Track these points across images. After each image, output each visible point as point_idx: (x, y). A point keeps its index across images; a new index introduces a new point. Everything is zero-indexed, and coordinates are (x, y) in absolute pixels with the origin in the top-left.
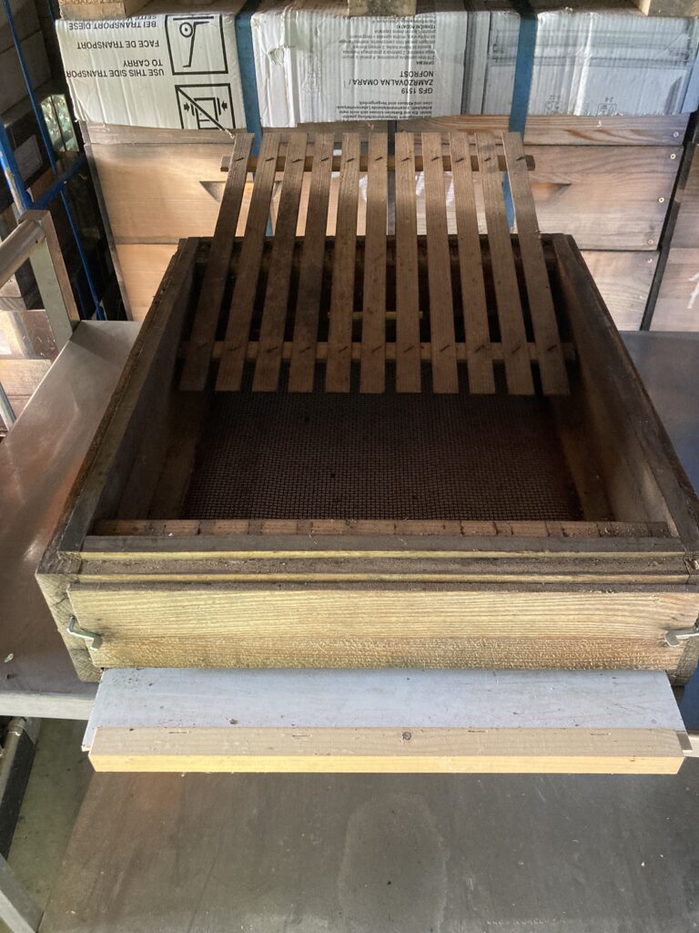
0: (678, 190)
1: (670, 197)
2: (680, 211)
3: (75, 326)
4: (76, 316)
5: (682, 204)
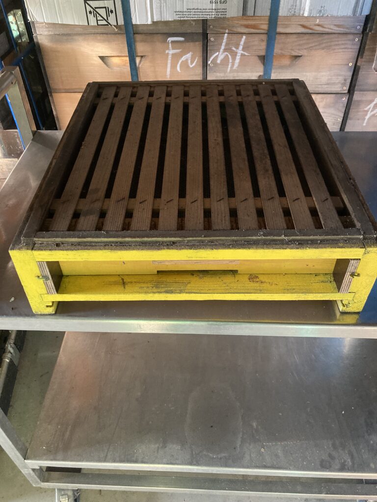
0: (359, 59)
1: (355, 62)
3: (34, 133)
4: (35, 128)
5: (361, 67)
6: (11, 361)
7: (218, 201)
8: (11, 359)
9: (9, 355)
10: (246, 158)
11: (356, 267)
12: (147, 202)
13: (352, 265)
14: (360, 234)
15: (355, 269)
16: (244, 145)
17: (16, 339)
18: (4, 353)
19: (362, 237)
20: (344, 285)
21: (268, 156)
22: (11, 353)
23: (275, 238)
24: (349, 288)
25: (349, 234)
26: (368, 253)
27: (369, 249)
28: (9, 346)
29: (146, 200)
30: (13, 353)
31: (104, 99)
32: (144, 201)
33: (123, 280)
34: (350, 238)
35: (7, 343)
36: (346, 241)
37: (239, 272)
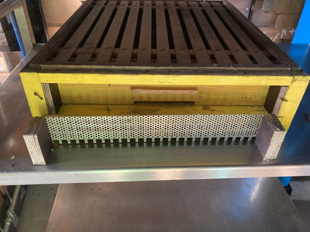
0: (252, 6)
1: (250, 8)
2: (253, 13)
3: (34, 45)
4: (34, 42)
5: (254, 11)
6: (12, 224)
7: (180, 50)
8: (11, 222)
9: (10, 220)
10: (198, 31)
11: (285, 93)
12: (128, 50)
13: (283, 91)
14: (289, 67)
15: (285, 94)
16: (195, 26)
17: (15, 207)
18: (6, 218)
19: (290, 69)
20: (275, 110)
21: (213, 31)
22: (12, 218)
23: (226, 68)
24: (278, 112)
25: (280, 67)
26: (295, 81)
27: (296, 77)
28: (10, 212)
29: (127, 48)
30: (13, 218)
31: (98, 5)
32: (126, 49)
33: (108, 107)
34: (281, 70)
35: (9, 210)
36: (278, 72)
37: (195, 103)
